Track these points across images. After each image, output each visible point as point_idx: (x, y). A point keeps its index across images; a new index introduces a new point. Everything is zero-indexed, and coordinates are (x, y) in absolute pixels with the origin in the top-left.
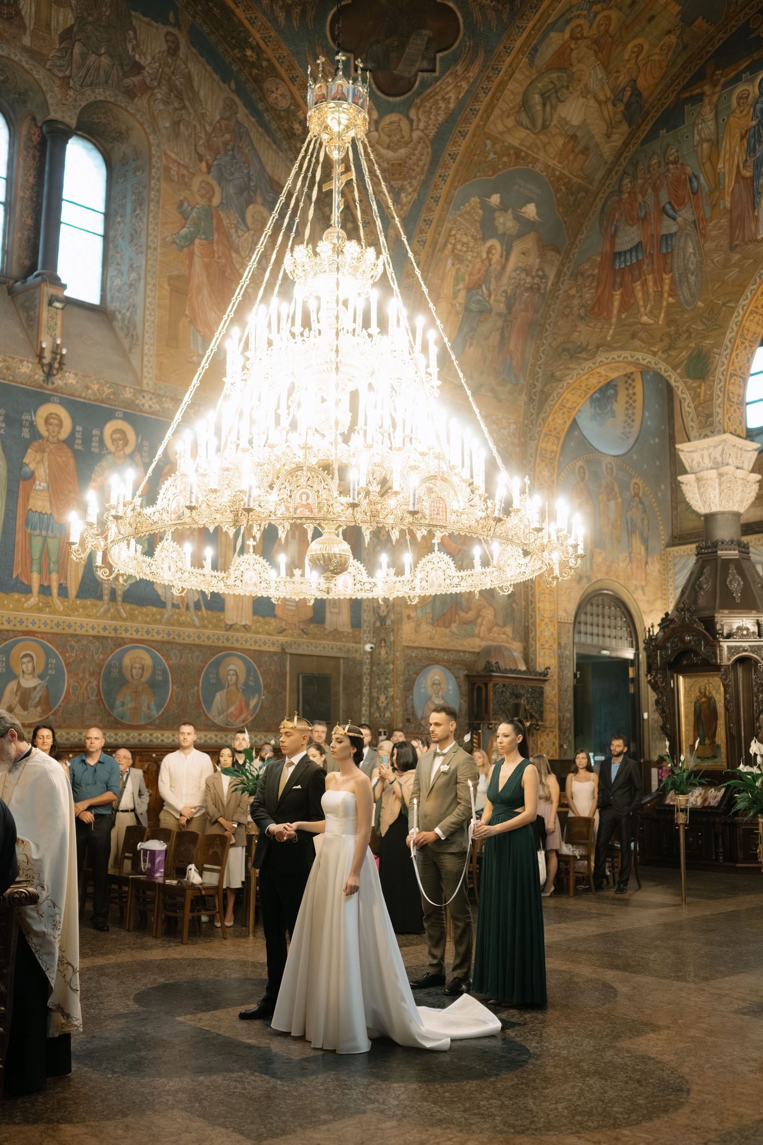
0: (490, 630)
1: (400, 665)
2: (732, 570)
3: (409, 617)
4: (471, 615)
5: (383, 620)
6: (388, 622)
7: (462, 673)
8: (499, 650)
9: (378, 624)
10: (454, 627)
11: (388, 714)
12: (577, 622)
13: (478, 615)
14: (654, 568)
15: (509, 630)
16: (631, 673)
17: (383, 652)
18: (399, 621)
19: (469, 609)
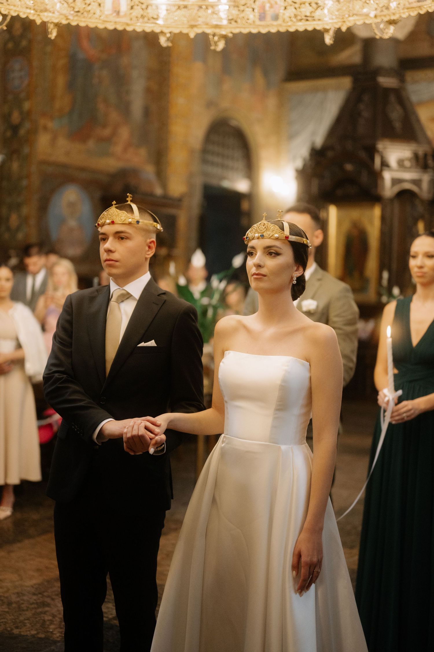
0: (125, 150)
1: (36, 180)
2: (392, 98)
3: (45, 128)
4: (107, 132)
5: (15, 129)
6: (22, 132)
7: (98, 194)
8: (134, 172)
9: (9, 134)
10: (91, 144)
11: (20, 236)
12: (204, 151)
13: (114, 133)
14: (272, 102)
15: (143, 152)
16: (245, 205)
17: (15, 166)
18: (34, 131)
19: (104, 126)
